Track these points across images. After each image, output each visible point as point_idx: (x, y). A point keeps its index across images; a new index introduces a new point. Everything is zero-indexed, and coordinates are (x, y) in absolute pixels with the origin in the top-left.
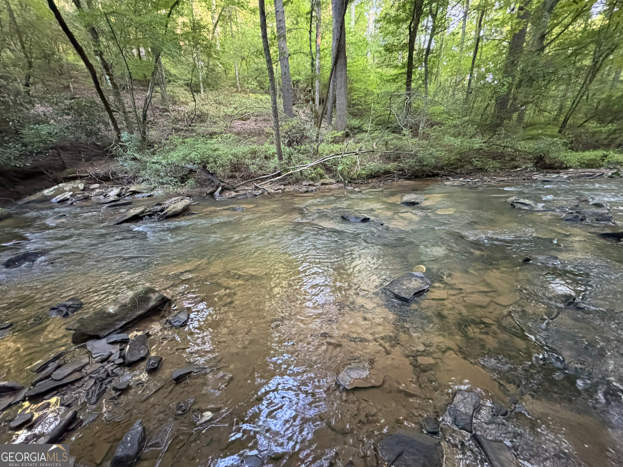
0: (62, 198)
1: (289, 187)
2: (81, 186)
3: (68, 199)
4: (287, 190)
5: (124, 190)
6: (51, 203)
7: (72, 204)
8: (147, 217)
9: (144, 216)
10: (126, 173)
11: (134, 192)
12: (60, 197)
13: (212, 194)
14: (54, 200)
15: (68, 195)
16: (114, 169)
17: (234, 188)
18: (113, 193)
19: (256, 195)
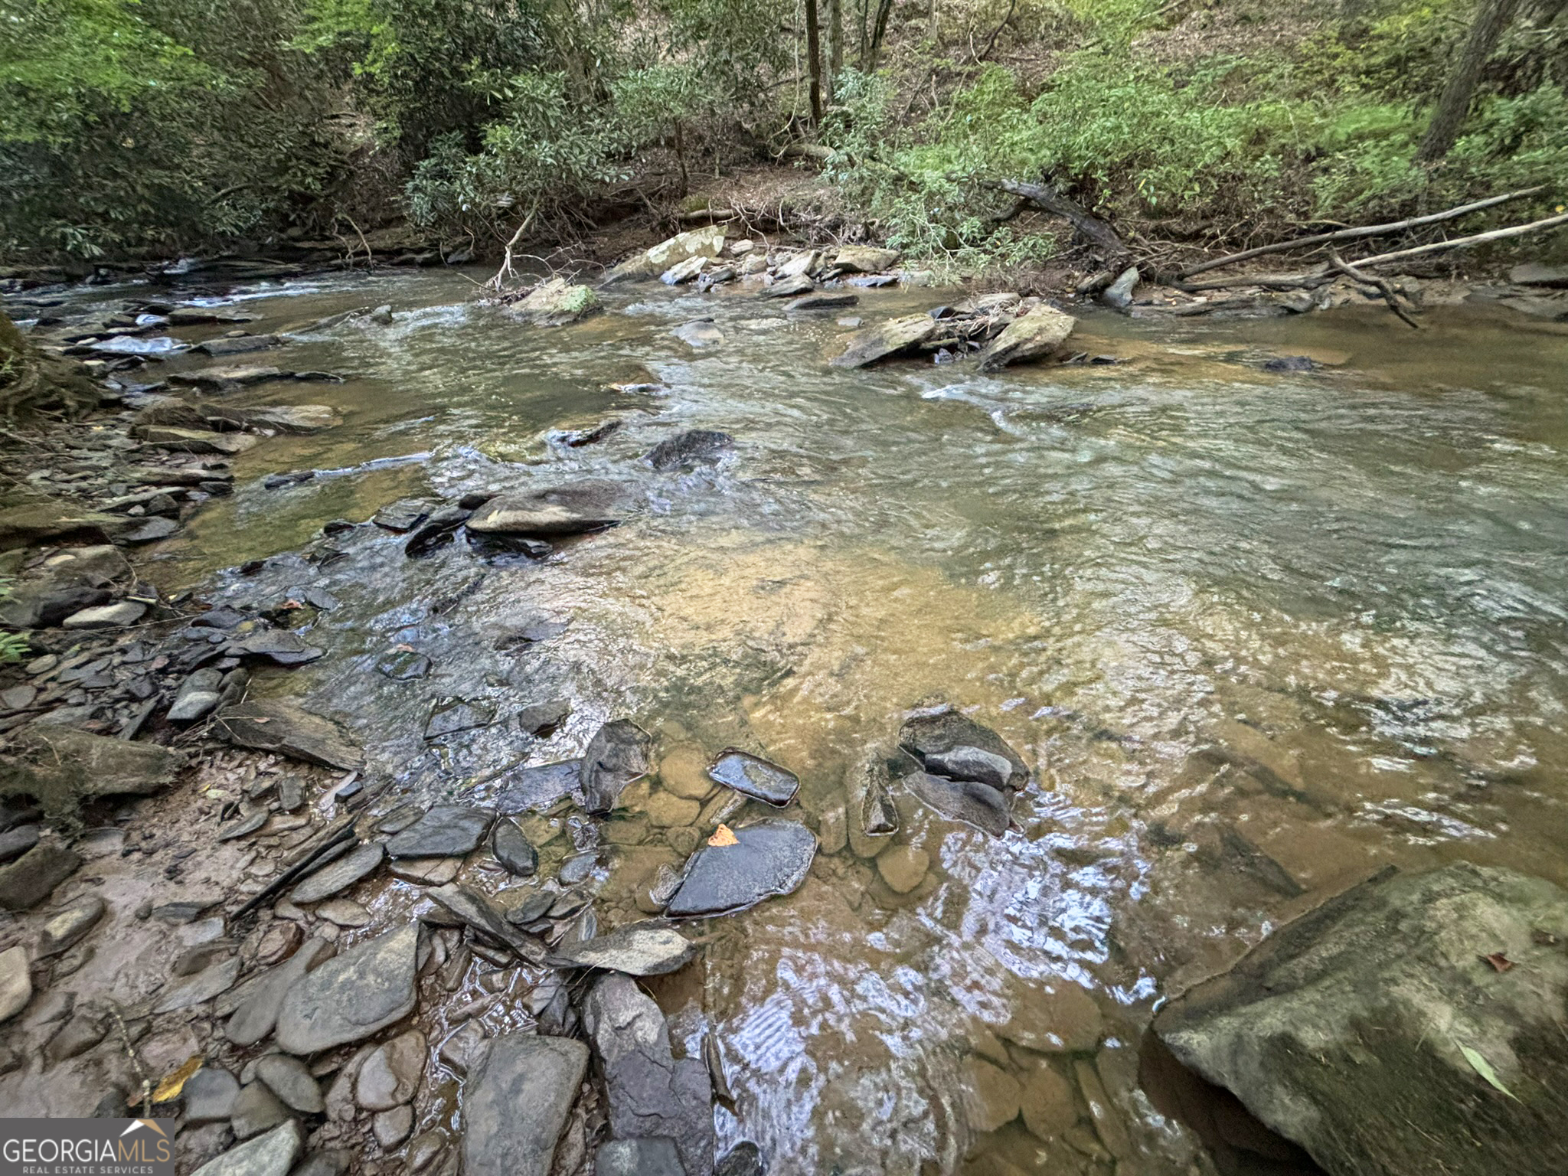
0: (685, 273)
1: (1439, 285)
2: (718, 244)
3: (696, 278)
4: (1429, 298)
5: (821, 260)
6: (663, 283)
7: (708, 289)
8: (943, 352)
9: (936, 350)
10: (817, 210)
11: (848, 270)
12: (680, 270)
13: (1098, 292)
14: (668, 277)
15: (695, 265)
16: (787, 199)
17: (1181, 278)
18: (796, 266)
19: (1292, 312)
